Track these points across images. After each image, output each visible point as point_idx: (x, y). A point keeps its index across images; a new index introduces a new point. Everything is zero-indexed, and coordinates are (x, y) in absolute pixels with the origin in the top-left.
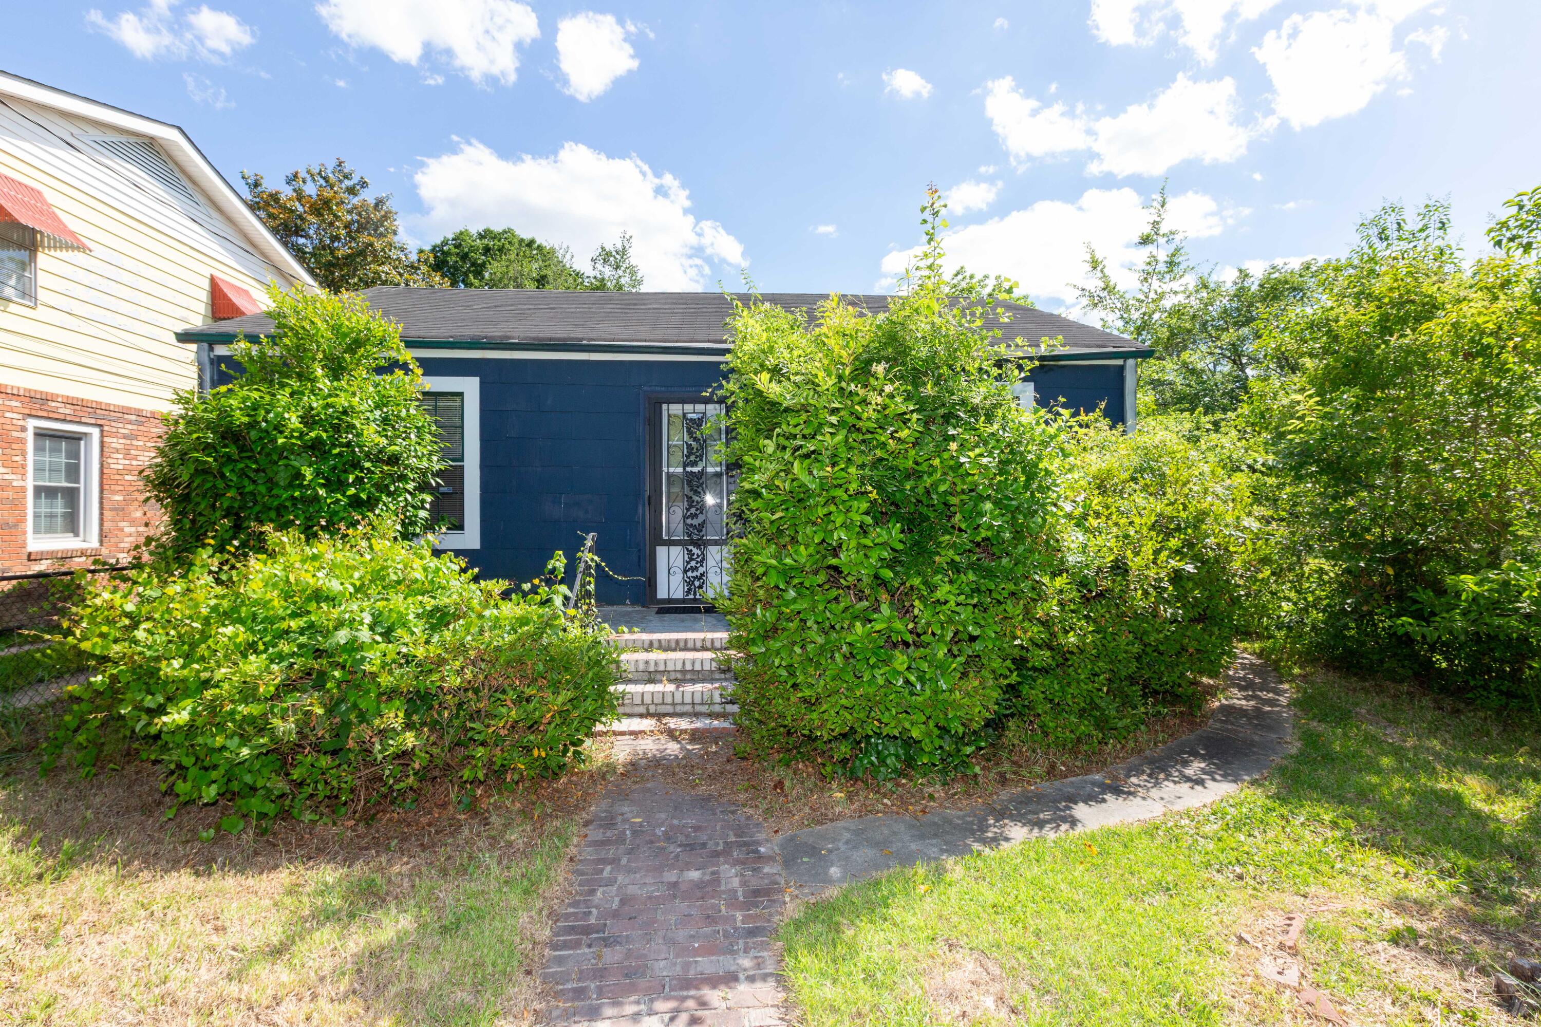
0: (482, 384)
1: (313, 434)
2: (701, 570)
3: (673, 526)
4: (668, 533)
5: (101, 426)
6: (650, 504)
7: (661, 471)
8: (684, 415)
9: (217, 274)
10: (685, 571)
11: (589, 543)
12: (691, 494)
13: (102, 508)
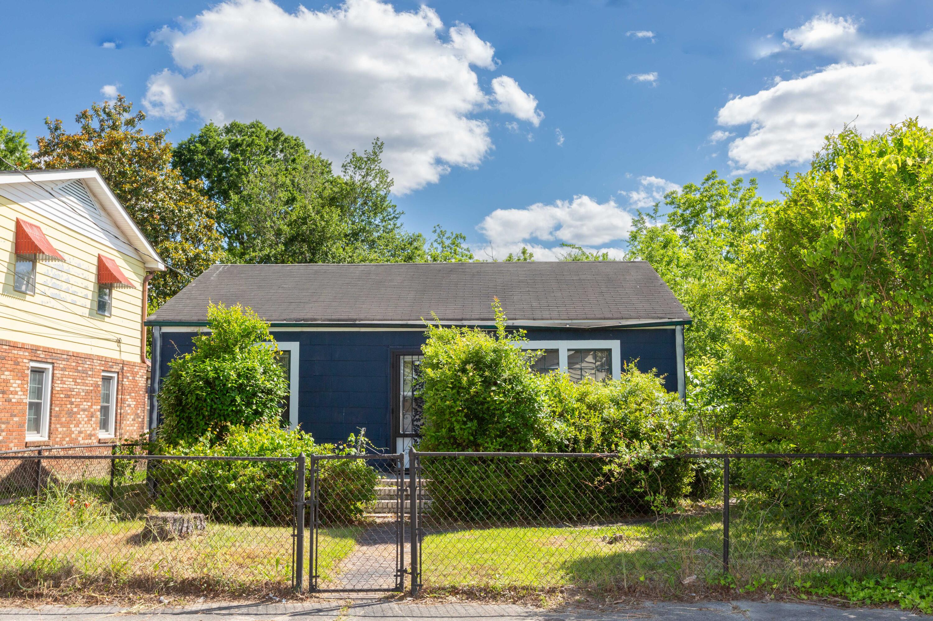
0: (301, 345)
1: (240, 381)
3: (406, 426)
4: (403, 430)
5: (53, 363)
6: (393, 413)
7: (400, 394)
8: (413, 362)
9: (102, 253)
11: (363, 433)
12: (417, 407)
13: (51, 416)
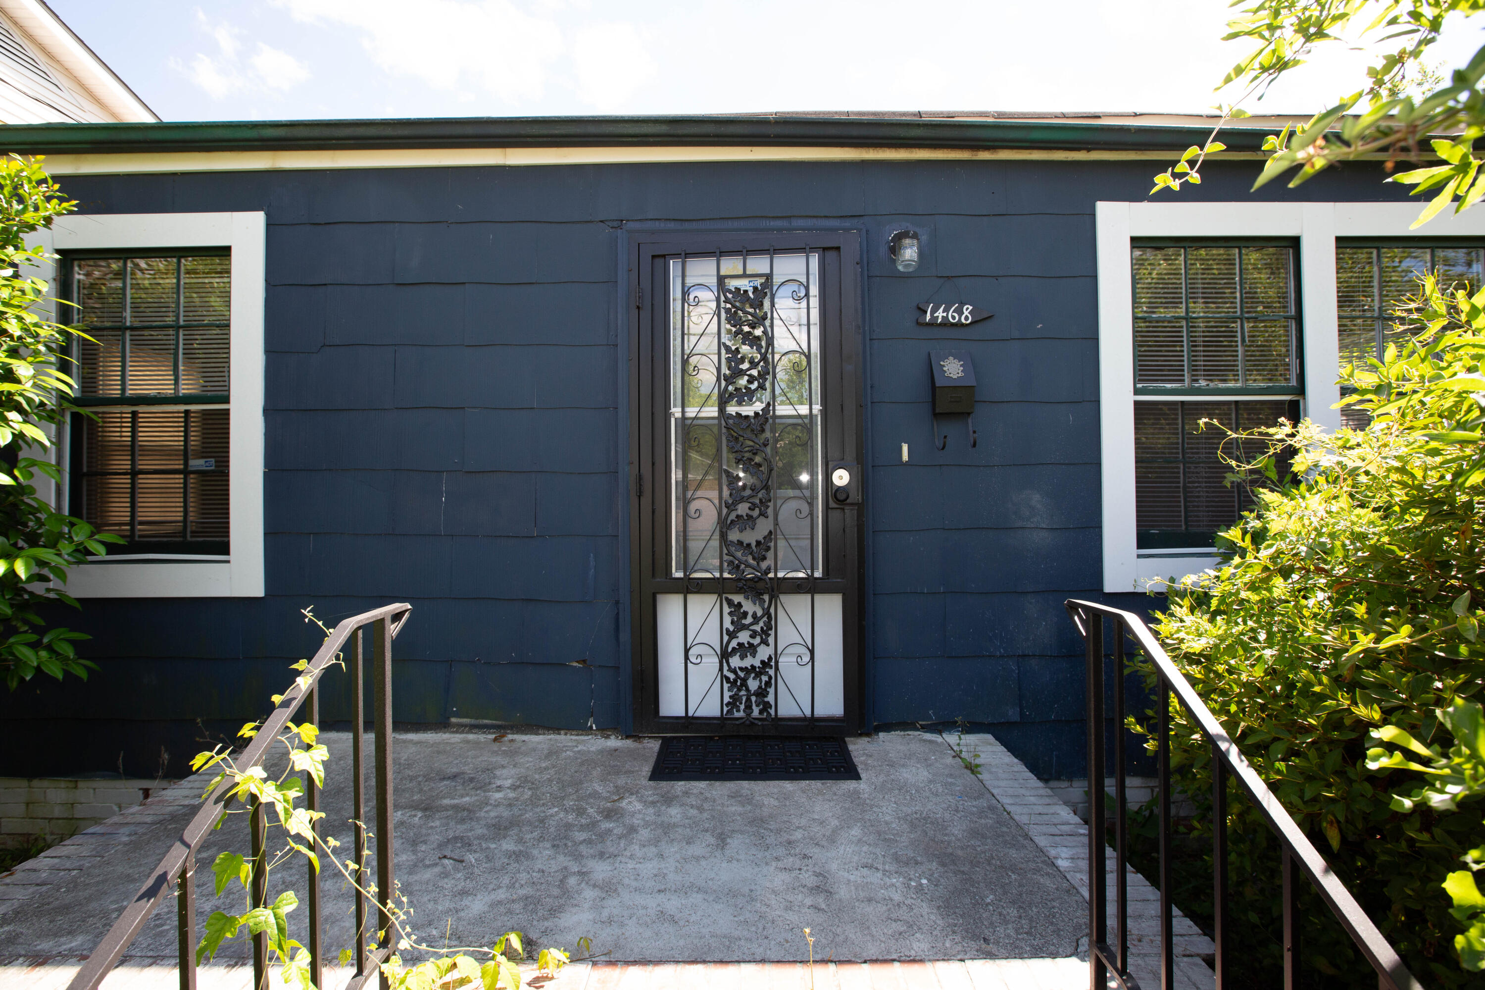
0: (270, 226)
2: (764, 653)
3: (695, 546)
4: (684, 566)
6: (640, 492)
7: (667, 415)
8: (721, 280)
10: (725, 655)
